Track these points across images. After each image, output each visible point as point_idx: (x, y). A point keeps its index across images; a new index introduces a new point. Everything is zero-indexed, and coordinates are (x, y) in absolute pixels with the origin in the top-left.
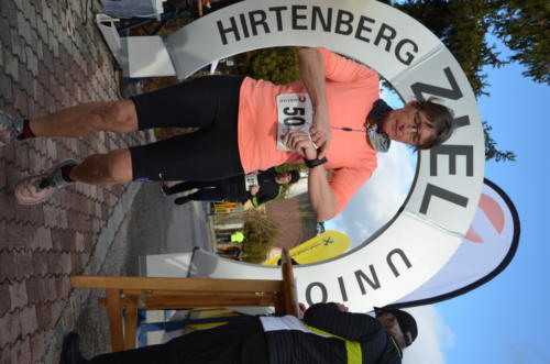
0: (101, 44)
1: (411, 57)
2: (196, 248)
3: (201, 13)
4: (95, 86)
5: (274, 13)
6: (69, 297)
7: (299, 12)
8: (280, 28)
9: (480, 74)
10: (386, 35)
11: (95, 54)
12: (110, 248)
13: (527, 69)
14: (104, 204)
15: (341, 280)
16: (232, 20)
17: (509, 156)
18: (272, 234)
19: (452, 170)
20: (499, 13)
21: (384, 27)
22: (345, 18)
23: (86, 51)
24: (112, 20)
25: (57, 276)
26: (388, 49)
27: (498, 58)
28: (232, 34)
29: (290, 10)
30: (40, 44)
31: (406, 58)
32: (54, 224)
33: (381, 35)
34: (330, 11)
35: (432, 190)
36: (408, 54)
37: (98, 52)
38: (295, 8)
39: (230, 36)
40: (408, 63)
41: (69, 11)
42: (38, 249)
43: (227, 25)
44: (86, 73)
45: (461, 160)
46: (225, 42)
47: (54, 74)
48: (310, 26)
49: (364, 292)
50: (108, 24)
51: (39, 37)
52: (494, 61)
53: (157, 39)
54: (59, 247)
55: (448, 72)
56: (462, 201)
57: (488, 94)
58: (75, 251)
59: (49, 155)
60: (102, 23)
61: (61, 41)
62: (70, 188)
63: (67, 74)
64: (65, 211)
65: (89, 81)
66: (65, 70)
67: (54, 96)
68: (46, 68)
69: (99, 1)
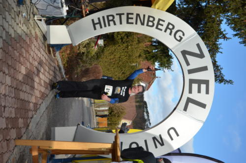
0: (37, 29)
1: (181, 38)
2: (79, 124)
3: (84, 15)
4: (33, 49)
5: (118, 16)
6: (13, 150)
8: (121, 23)
9: (218, 43)
10: (170, 28)
11: (34, 34)
12: (37, 124)
13: (241, 40)
14: (36, 104)
15: (146, 141)
16: (99, 19)
17: (230, 82)
18: (122, 113)
19: (199, 91)
20: (229, 14)
21: (169, 24)
22: (151, 19)
23: (29, 32)
24: (43, 19)
25: (7, 140)
26: (170, 34)
27: (226, 36)
28: (99, 25)
29: (125, 16)
30: (4, 32)
31: (179, 39)
32: (7, 115)
33: (167, 28)
34: (144, 16)
35: (189, 100)
36: (180, 37)
37: (36, 32)
38: (128, 14)
40: (180, 41)
41: (20, 16)
43: (96, 21)
44: (28, 43)
45: (203, 87)
46: (95, 29)
47: (11, 45)
48: (134, 23)
49: (156, 147)
50: (41, 20)
51: (4, 29)
52: (224, 37)
53: (63, 27)
54: (10, 126)
55: (198, 45)
56: (203, 106)
57: (221, 52)
58: (18, 127)
59: (7, 83)
60: (38, 20)
61: (15, 30)
62: (17, 98)
63: (18, 45)
64: (14, 109)
65: (30, 46)
66: (17, 43)
67: (11, 55)
68: (7, 43)
69: (37, 8)
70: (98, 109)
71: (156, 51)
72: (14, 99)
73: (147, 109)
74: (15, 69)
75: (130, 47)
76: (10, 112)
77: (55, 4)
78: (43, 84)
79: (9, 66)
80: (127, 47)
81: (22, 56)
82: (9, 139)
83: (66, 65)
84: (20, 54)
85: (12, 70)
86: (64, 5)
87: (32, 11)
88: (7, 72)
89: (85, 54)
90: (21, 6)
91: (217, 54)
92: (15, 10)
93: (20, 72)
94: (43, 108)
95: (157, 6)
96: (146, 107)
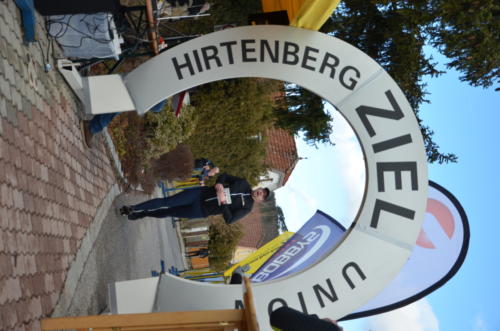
0: (63, 86)
1: (354, 83)
3: (157, 52)
4: (59, 128)
5: (225, 48)
7: (248, 46)
8: (231, 61)
9: (419, 83)
10: (330, 63)
11: (58, 97)
12: (79, 280)
13: (463, 74)
14: (73, 239)
15: (300, 295)
16: (186, 56)
17: (451, 158)
18: (236, 235)
19: (399, 186)
20: (434, 25)
21: (328, 55)
22: (291, 49)
23: (49, 95)
24: (73, 65)
25: (26, 323)
26: (332, 76)
27: (435, 68)
28: (187, 69)
29: (239, 45)
30: (4, 102)
31: (349, 84)
32: (22, 272)
33: (325, 64)
34: (277, 43)
35: (381, 205)
36: (351, 80)
37: (61, 94)
38: (244, 42)
39: (185, 71)
40: (351, 88)
41: (30, 64)
42: (8, 301)
43: (182, 61)
44: (50, 117)
45: (406, 176)
46: (180, 77)
47: (17, 127)
48: (259, 59)
49: (323, 305)
50: (70, 68)
51: (2, 96)
52: (432, 71)
53: (115, 78)
54: (29, 294)
55: (389, 94)
56: (409, 214)
57: (428, 101)
58: (45, 293)
59: (16, 206)
60: (64, 68)
61: (24, 94)
62: (38, 233)
63: (31, 124)
64: (33, 256)
65: (53, 124)
66: (29, 120)
67: (18, 148)
68: (10, 123)
69: (60, 46)
70: (188, 231)
71: (298, 107)
72: (32, 235)
73: (284, 223)
74: (30, 174)
75: (243, 104)
76: (26, 265)
77: (98, 35)
78: (83, 198)
79: (17, 169)
80: (237, 103)
81: (41, 145)
82: (30, 320)
83: (124, 152)
84: (36, 142)
85: (24, 176)
86: (116, 35)
87: (51, 51)
88: (14, 182)
89: (159, 127)
90: (30, 44)
91: (419, 105)
92: (20, 53)
93: (38, 179)
94: (87, 244)
95: (301, 23)
96: (282, 219)
